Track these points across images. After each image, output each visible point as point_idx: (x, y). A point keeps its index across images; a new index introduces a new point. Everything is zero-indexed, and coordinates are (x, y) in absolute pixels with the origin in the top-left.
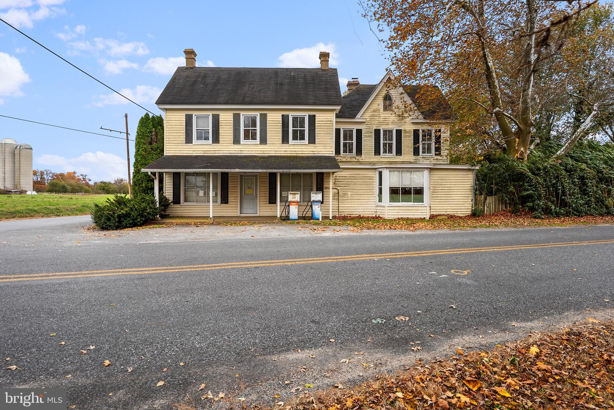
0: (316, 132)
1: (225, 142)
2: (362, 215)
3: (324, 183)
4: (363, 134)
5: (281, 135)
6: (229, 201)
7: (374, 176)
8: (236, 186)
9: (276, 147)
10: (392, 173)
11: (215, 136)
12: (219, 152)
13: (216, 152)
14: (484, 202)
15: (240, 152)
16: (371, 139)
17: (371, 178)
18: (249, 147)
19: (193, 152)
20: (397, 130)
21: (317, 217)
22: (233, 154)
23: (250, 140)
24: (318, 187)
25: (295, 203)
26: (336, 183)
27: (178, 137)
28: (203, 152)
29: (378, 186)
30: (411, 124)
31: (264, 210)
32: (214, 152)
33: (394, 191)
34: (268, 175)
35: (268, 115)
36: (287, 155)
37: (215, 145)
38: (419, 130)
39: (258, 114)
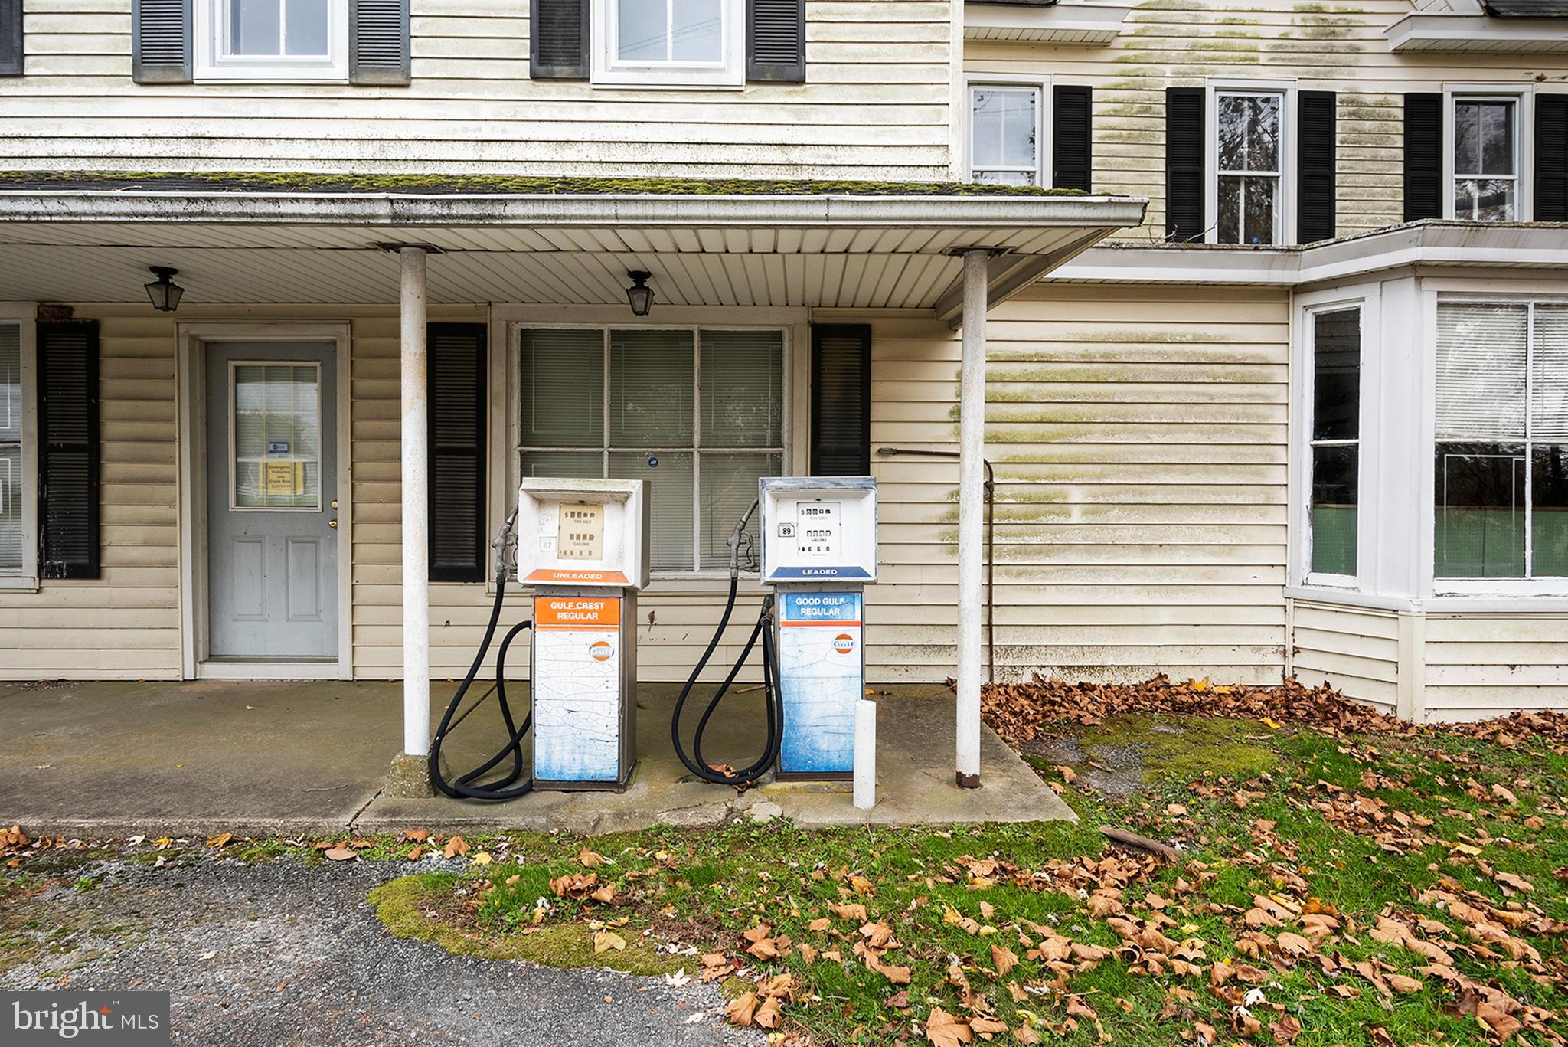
1: (68, 66)
2: (1174, 679)
3: (877, 411)
4: (1096, 122)
6: (110, 554)
7: (1275, 353)
8: (162, 429)
9: (486, 110)
10: (1466, 326)
12: (18, 146)
15: (187, 148)
16: (1143, 150)
17: (1253, 372)
18: (267, 108)
20: (1304, 97)
21: (826, 749)
22: (136, 167)
24: (829, 442)
25: (592, 607)
29: (1307, 440)
30: (1394, 60)
38: (1437, 99)
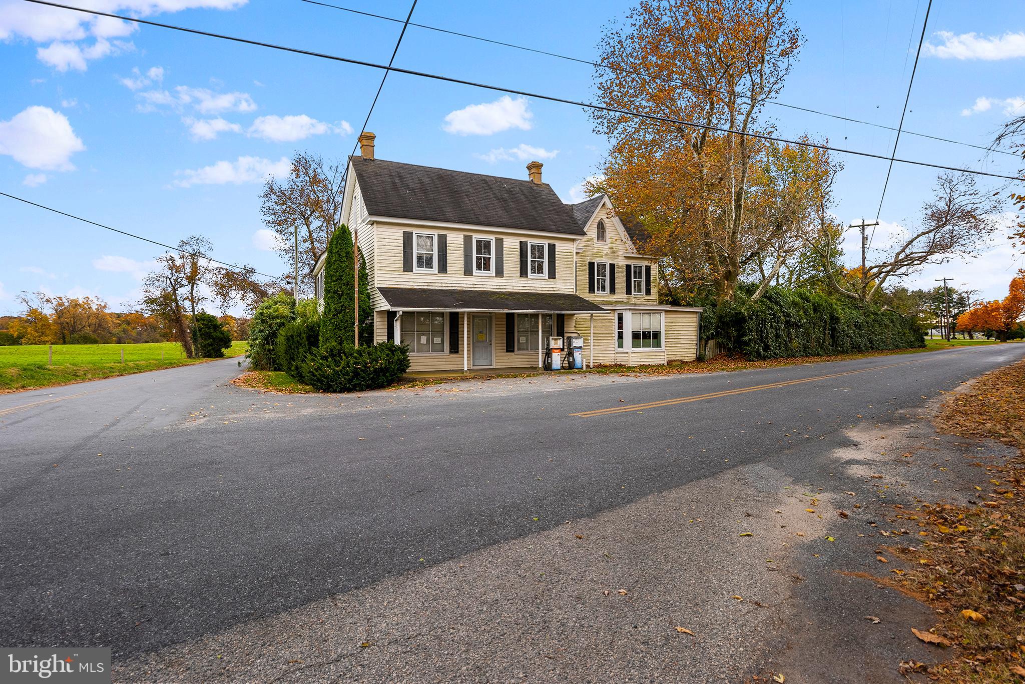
0: (556, 265)
1: (454, 272)
2: (602, 364)
3: (565, 326)
5: (519, 266)
6: (459, 351)
7: (613, 318)
9: (514, 281)
10: (634, 316)
11: (442, 263)
12: (446, 285)
13: (444, 285)
14: (705, 347)
15: (472, 286)
16: (585, 273)
17: (610, 321)
18: (483, 280)
19: (413, 284)
20: (610, 264)
21: (579, 365)
22: (464, 289)
23: (483, 271)
24: (559, 331)
25: (558, 350)
26: (577, 326)
27: (392, 262)
28: (426, 284)
29: (617, 330)
30: (624, 258)
31: (501, 360)
32: (440, 285)
33: (636, 335)
34: (505, 316)
35: (504, 240)
36: (525, 291)
37: (442, 275)
38: (631, 266)
39: (492, 238)
